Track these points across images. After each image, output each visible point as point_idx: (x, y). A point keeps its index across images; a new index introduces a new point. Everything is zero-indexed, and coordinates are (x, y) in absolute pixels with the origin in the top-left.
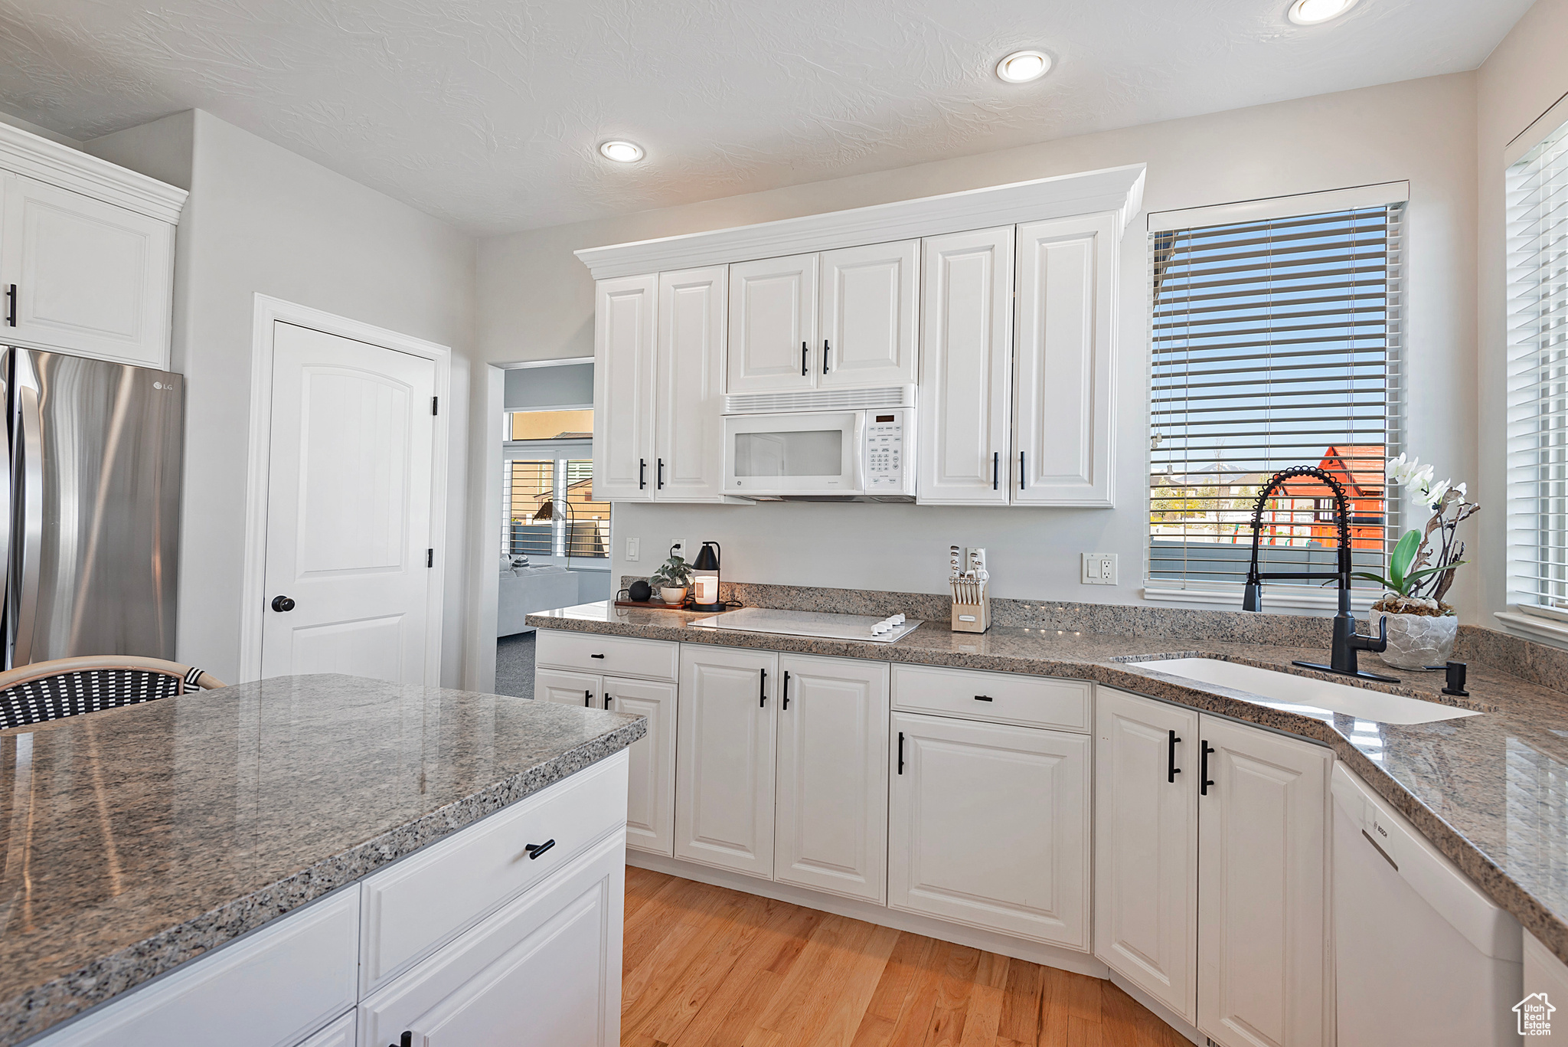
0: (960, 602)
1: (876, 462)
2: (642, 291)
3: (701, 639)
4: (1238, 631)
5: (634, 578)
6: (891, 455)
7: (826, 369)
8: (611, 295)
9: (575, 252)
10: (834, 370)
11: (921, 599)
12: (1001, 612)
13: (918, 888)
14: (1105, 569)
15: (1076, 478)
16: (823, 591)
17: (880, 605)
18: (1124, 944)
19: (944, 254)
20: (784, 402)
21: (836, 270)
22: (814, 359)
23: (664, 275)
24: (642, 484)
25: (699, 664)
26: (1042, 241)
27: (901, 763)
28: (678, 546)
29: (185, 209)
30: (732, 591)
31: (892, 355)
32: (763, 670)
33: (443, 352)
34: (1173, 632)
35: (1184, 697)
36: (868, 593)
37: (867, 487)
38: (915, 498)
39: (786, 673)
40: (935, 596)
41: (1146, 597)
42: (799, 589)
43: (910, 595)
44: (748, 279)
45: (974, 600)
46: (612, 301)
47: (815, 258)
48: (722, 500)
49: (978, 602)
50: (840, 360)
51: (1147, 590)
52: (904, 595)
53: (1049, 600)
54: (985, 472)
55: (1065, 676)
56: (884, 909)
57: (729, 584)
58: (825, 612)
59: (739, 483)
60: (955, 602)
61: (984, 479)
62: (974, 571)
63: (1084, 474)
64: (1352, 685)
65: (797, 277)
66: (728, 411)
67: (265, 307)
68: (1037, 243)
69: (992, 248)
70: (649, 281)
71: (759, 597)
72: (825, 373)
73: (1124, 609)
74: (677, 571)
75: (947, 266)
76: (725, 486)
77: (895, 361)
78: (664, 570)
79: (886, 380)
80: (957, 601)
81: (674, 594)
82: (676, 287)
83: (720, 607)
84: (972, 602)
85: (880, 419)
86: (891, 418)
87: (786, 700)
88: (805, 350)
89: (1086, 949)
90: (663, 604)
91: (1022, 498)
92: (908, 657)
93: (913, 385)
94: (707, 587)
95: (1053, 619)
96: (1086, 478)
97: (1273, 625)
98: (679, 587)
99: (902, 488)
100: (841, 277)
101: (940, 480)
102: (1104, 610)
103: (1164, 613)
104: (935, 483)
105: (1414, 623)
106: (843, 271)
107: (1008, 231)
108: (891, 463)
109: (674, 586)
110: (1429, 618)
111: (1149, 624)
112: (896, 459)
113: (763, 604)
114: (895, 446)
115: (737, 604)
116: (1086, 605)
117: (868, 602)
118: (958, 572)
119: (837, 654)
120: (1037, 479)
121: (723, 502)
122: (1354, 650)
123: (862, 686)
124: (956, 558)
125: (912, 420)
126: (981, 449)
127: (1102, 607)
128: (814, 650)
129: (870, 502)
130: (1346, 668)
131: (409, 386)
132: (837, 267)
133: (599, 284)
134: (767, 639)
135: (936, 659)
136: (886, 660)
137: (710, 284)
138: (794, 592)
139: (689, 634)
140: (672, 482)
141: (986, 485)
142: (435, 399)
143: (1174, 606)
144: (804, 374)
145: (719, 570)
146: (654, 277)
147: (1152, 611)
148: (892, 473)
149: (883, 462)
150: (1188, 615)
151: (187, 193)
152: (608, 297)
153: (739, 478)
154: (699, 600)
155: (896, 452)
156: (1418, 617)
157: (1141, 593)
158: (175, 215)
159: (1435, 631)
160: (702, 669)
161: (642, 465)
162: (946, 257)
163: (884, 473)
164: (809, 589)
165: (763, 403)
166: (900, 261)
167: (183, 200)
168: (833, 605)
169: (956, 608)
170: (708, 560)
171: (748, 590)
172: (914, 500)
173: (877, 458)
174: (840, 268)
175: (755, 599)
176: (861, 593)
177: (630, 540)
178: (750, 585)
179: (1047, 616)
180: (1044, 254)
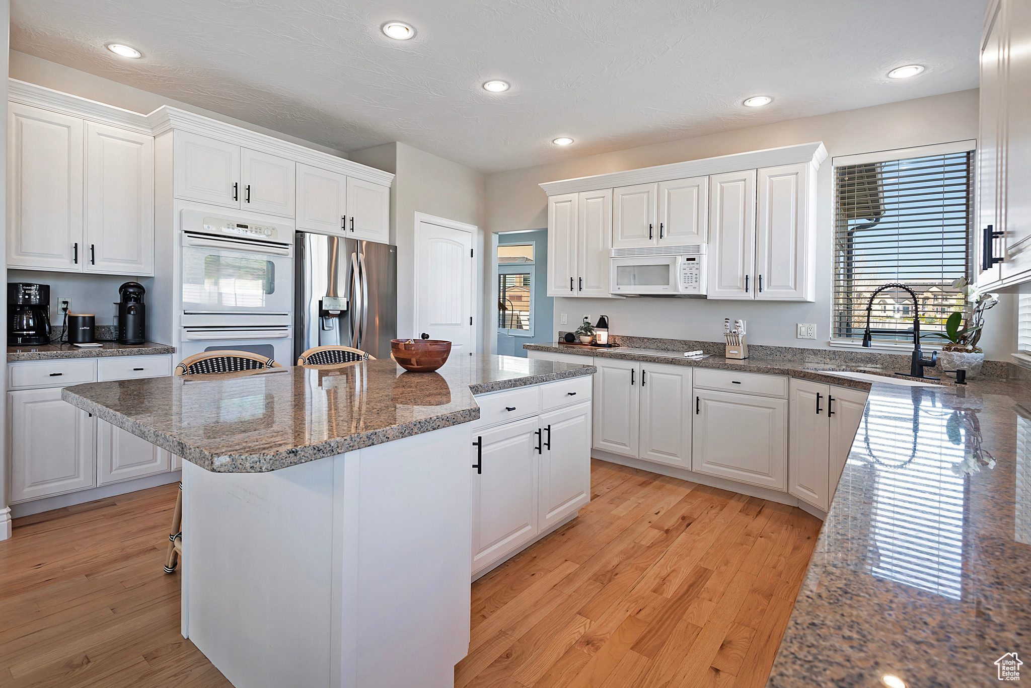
0: (730, 344)
1: (687, 279)
2: (571, 201)
3: (603, 355)
5: (565, 332)
6: (694, 276)
7: (661, 236)
8: (556, 203)
9: (539, 184)
10: (665, 237)
11: (712, 344)
12: (754, 351)
13: (706, 463)
14: (809, 331)
15: (788, 287)
16: (661, 340)
17: (691, 346)
18: (801, 486)
19: (721, 183)
20: (641, 252)
21: (666, 191)
22: (655, 232)
23: (581, 193)
24: (572, 288)
25: (603, 367)
26: (770, 177)
27: (698, 410)
28: (586, 318)
29: (394, 182)
30: (614, 339)
31: (694, 230)
32: (633, 369)
33: (474, 229)
35: (823, 378)
36: (684, 341)
37: (682, 291)
38: (706, 296)
39: (644, 371)
40: (719, 343)
41: (831, 345)
42: (648, 339)
43: (706, 343)
44: (622, 195)
45: (737, 344)
46: (556, 205)
47: (656, 185)
48: (610, 296)
49: (739, 345)
50: (668, 232)
51: (831, 342)
52: (704, 342)
53: (780, 346)
54: (741, 284)
55: (775, 373)
56: (691, 472)
57: (612, 336)
58: (662, 349)
59: (619, 289)
60: (727, 344)
61: (741, 287)
62: (736, 330)
63: (792, 284)
64: (917, 381)
65: (647, 194)
66: (613, 256)
67: (418, 216)
68: (768, 178)
69: (745, 180)
70: (574, 196)
71: (628, 342)
72: (661, 238)
73: (819, 351)
74: (588, 328)
75: (722, 189)
76: (613, 288)
77: (696, 232)
78: (581, 328)
79: (691, 241)
80: (728, 344)
81: (587, 339)
82: (587, 199)
83: (609, 346)
84: (736, 345)
85: (688, 260)
86: (694, 259)
87: (643, 383)
88: (651, 227)
89: (785, 490)
90: (581, 343)
91: (760, 296)
92: (701, 364)
93: (705, 244)
94: (603, 336)
95: (781, 355)
96: (793, 287)
98: (589, 336)
99: (699, 291)
100: (669, 194)
101: (719, 288)
102: (809, 351)
103: (840, 353)
104: (717, 289)
105: (957, 356)
106: (670, 191)
107: (753, 172)
108: (694, 280)
109: (586, 335)
110: (965, 354)
111: (832, 358)
112: (696, 278)
113: (630, 345)
114: (696, 272)
115: (617, 345)
116: (799, 349)
117: (684, 346)
118: (728, 330)
119: (667, 363)
120: (768, 287)
121: (611, 297)
122: (921, 366)
123: (680, 377)
124: (728, 324)
125: (704, 261)
126: (740, 273)
127: (807, 349)
128: (657, 361)
129: (684, 298)
130: (917, 374)
131: (462, 245)
132: (667, 189)
133: (550, 198)
134: (635, 356)
135: (714, 365)
136: (690, 366)
137: (604, 197)
138: (646, 340)
139: (598, 353)
140: (586, 288)
141: (742, 290)
142: (472, 250)
143: (846, 350)
144: (650, 239)
145: (608, 328)
146: (576, 195)
147: (834, 352)
148: (694, 284)
149: (690, 279)
150: (853, 354)
151: (394, 175)
152: (554, 204)
153: (619, 286)
154: (598, 342)
155: (696, 275)
156: (960, 353)
157: (829, 344)
158: (390, 184)
159: (968, 359)
160: (604, 368)
161: (572, 280)
162: (722, 184)
163: (691, 284)
164: (653, 339)
165: (631, 252)
166: (698, 186)
167: (393, 178)
168: (666, 346)
169: (727, 348)
170: (603, 324)
171: (622, 339)
172: (705, 297)
173: (687, 278)
174: (668, 189)
175: (626, 343)
176: (680, 341)
177: (562, 314)
178: (623, 337)
179: (778, 354)
180: (771, 183)
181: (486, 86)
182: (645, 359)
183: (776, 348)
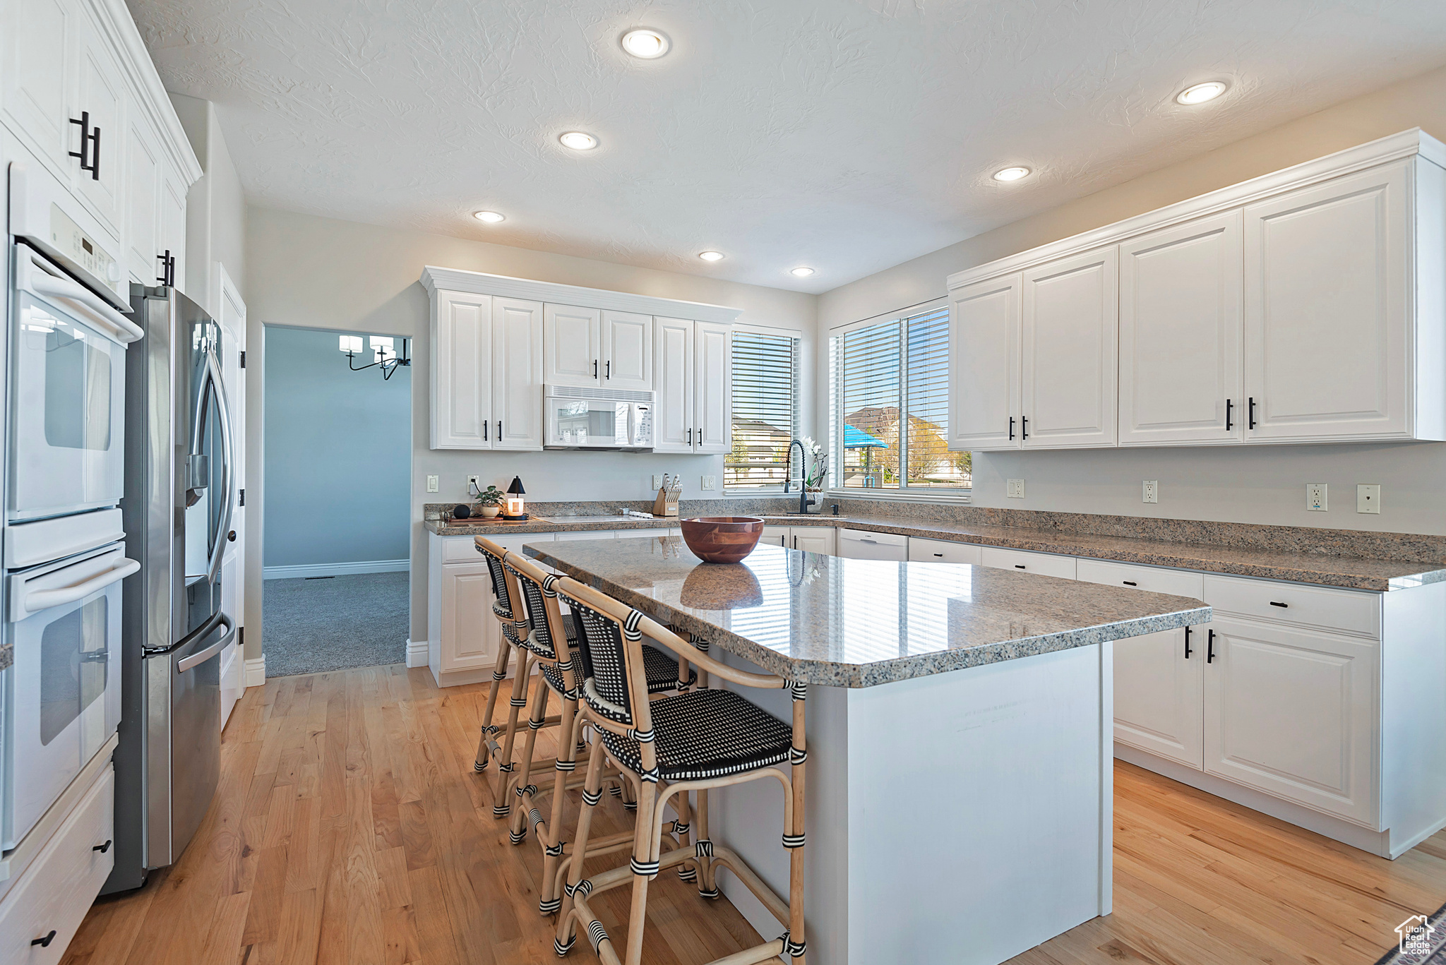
0: (668, 501)
2: (480, 305)
3: (573, 529)
4: (756, 506)
6: (647, 427)
7: (608, 377)
8: (452, 302)
10: (613, 378)
11: (633, 504)
14: (711, 484)
15: (719, 442)
19: (664, 327)
20: (584, 392)
22: (600, 370)
24: (486, 438)
26: (705, 332)
28: (473, 480)
30: (533, 507)
31: (642, 374)
33: (244, 310)
34: (735, 509)
35: (786, 522)
36: (605, 502)
38: (653, 449)
42: (564, 504)
43: (628, 502)
44: (556, 314)
46: (453, 306)
47: (598, 312)
50: (616, 373)
53: (691, 499)
59: (562, 439)
60: (666, 502)
63: (721, 439)
65: (587, 321)
67: (222, 273)
68: (702, 332)
69: (684, 329)
70: (485, 299)
72: (608, 379)
73: (718, 501)
74: (494, 496)
75: (665, 333)
76: (553, 439)
77: (643, 378)
78: (480, 497)
81: (492, 511)
82: (505, 308)
83: (525, 517)
84: (674, 501)
85: (641, 408)
86: (646, 408)
88: (595, 364)
90: (483, 518)
91: (699, 450)
93: (655, 392)
94: (518, 505)
96: (722, 442)
97: (766, 503)
98: (495, 506)
99: (650, 443)
100: (613, 326)
101: (664, 441)
103: (733, 501)
106: (614, 323)
107: (692, 323)
108: (647, 431)
109: (492, 505)
112: (649, 429)
114: (649, 422)
116: (705, 500)
117: (605, 508)
120: (707, 440)
122: (806, 505)
125: (655, 410)
126: (683, 427)
127: (711, 500)
133: (441, 292)
137: (531, 312)
138: (561, 506)
139: (566, 527)
140: (510, 437)
141: (685, 443)
144: (595, 378)
145: (521, 493)
146: (489, 298)
147: (728, 500)
148: (647, 436)
150: (740, 501)
152: (447, 302)
154: (511, 514)
157: (724, 493)
161: (485, 424)
162: (665, 329)
163: (642, 435)
166: (643, 325)
169: (666, 505)
170: (516, 487)
171: (530, 506)
172: (651, 450)
174: (612, 321)
175: (534, 512)
176: (600, 503)
177: (430, 477)
178: (532, 503)
179: (690, 507)
180: (706, 338)
181: (564, 139)
182: (625, 526)
183: (688, 501)
